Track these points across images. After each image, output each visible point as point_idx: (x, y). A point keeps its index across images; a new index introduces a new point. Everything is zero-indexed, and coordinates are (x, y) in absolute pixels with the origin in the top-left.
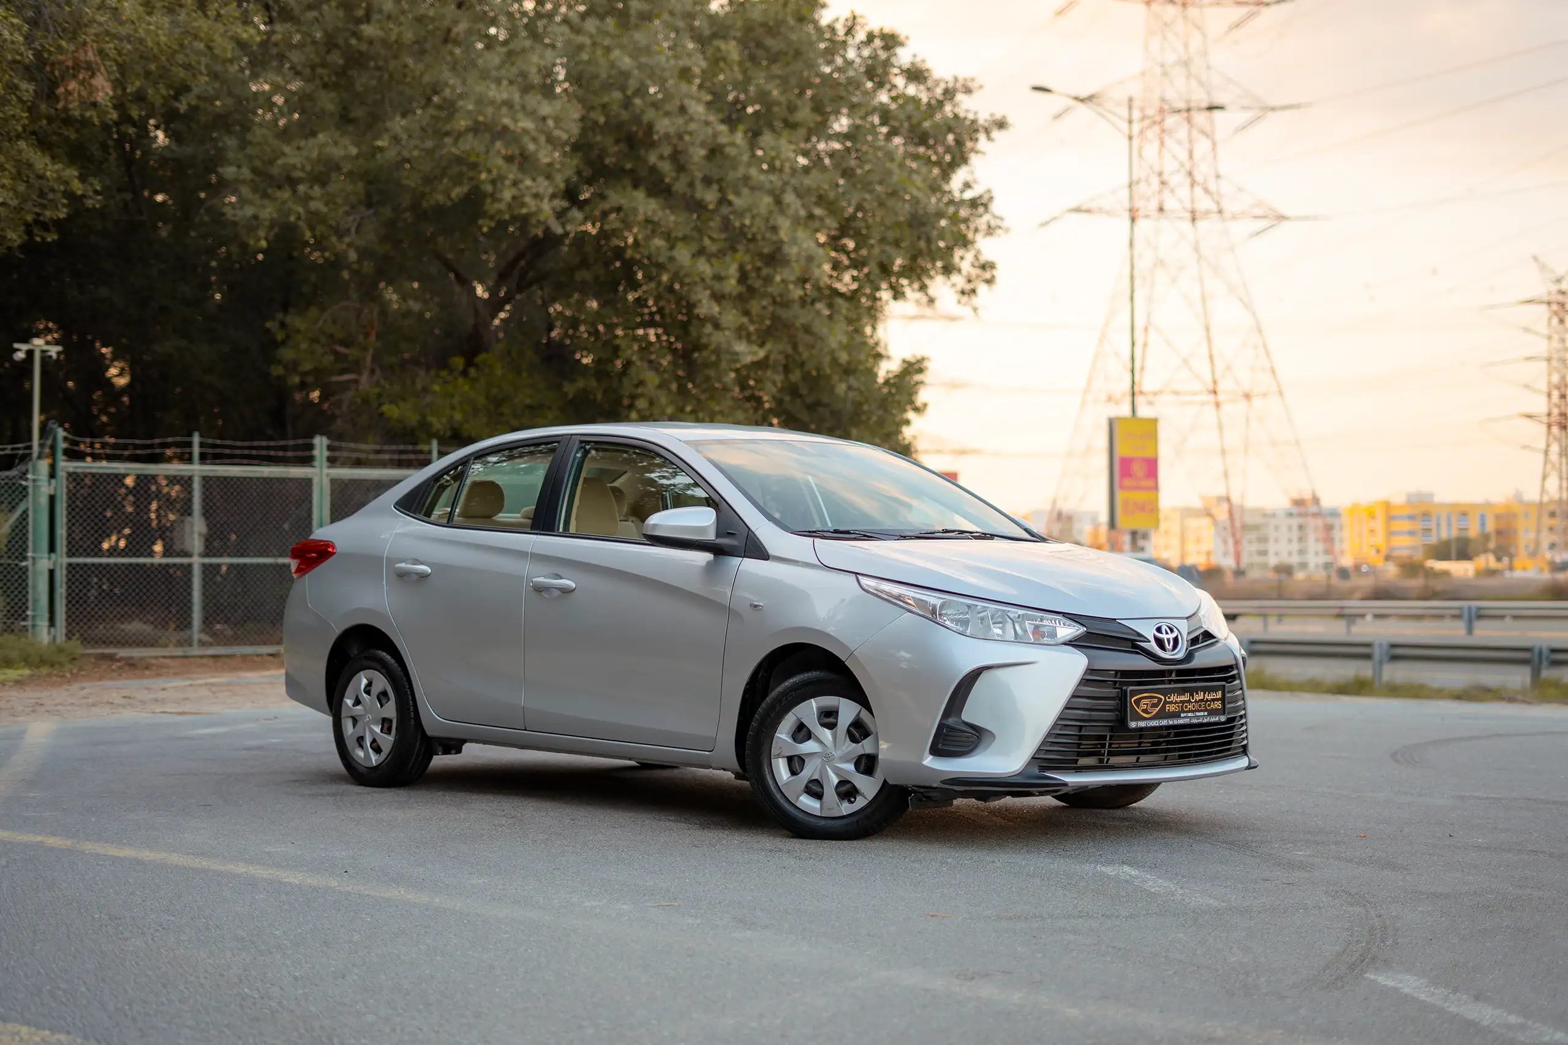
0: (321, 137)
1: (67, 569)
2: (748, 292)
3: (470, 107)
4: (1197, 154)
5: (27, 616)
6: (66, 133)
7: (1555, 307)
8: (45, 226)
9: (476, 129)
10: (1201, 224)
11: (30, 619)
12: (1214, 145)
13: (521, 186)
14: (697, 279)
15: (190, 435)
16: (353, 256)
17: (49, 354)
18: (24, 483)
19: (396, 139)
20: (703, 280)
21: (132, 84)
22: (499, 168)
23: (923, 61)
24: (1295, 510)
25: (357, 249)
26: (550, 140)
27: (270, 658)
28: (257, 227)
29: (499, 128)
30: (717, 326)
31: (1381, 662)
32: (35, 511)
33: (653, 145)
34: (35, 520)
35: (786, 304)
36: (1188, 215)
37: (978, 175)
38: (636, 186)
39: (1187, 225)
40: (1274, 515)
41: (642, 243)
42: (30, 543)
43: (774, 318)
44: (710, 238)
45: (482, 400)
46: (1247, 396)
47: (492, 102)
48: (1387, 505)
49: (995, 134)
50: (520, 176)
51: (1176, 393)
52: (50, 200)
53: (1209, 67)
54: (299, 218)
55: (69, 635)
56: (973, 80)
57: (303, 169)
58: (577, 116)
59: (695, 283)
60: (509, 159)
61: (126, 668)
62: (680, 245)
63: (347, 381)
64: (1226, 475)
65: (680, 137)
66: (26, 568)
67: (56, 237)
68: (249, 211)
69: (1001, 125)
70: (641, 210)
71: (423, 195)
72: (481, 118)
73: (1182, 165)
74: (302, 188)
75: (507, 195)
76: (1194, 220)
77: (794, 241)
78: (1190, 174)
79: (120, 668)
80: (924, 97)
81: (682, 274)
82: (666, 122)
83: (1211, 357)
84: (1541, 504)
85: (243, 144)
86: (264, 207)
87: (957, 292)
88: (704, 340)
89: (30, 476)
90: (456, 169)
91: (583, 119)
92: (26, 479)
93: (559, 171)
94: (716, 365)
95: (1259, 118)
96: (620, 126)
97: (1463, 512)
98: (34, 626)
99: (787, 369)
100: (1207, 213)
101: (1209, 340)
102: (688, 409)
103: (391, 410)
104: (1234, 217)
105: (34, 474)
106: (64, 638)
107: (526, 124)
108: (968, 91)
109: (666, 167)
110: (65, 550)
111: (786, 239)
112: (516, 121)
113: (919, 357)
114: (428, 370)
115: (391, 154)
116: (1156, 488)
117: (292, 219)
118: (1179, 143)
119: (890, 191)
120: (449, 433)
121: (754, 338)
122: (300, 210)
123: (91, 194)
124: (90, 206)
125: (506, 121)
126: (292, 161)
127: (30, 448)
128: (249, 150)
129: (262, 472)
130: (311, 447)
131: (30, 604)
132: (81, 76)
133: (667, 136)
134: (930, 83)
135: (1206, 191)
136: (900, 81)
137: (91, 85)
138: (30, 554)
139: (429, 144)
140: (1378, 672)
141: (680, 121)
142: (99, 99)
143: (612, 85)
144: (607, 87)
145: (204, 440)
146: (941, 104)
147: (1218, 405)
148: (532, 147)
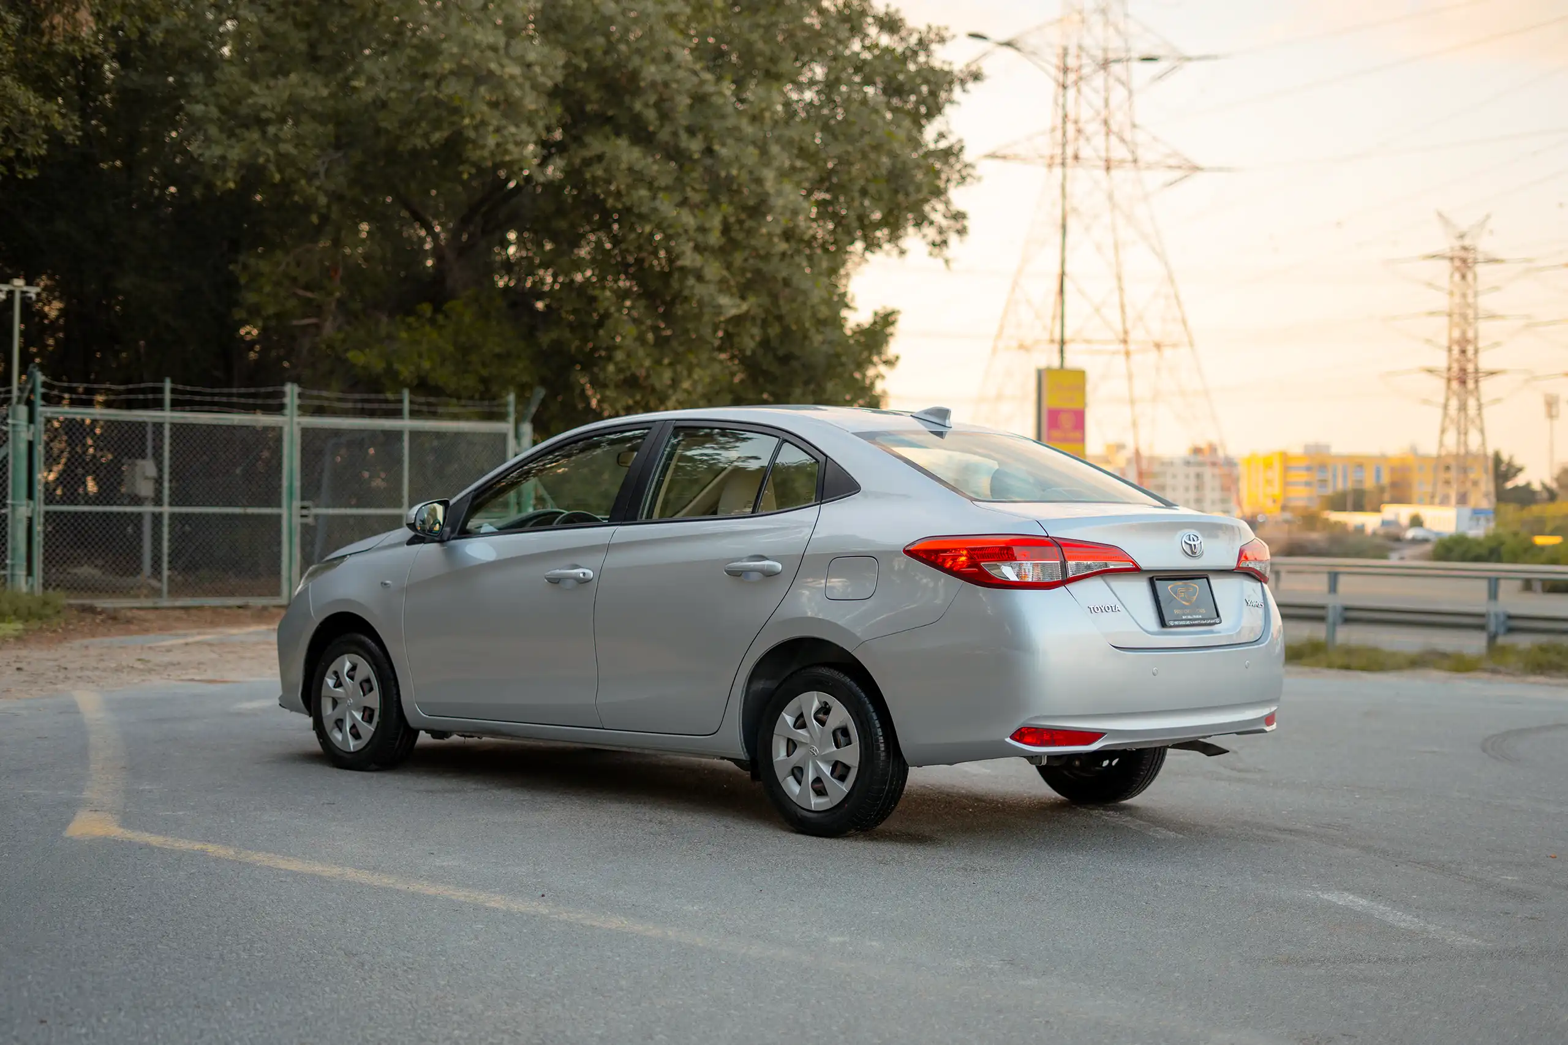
0: (293, 77)
1: (45, 517)
2: (730, 245)
3: (455, 50)
4: (1113, 103)
5: (6, 565)
6: (46, 67)
7: (1457, 263)
8: (27, 163)
9: (460, 73)
10: (1114, 172)
11: (9, 568)
12: (1131, 93)
13: (506, 133)
14: (681, 231)
15: (163, 381)
16: (323, 200)
17: (29, 295)
18: (4, 428)
19: (371, 80)
20: (686, 231)
21: (113, 18)
22: (482, 113)
23: (897, 11)
24: (1192, 459)
25: (326, 193)
26: (535, 87)
27: (241, 611)
28: (224, 169)
29: (484, 73)
30: (700, 278)
31: (1334, 624)
32: (15, 458)
33: (637, 92)
34: (14, 466)
35: (767, 257)
36: (1102, 164)
37: (952, 127)
38: (618, 134)
39: (1100, 173)
40: (1172, 464)
41: (624, 192)
42: (10, 490)
43: (758, 272)
44: (693, 189)
45: (450, 348)
46: (1158, 346)
47: (477, 45)
48: (1285, 456)
49: (971, 85)
50: (504, 122)
51: (1088, 341)
52: (32, 136)
53: (1126, 15)
54: (268, 160)
55: (46, 585)
56: (946, 29)
57: (273, 110)
58: (561, 63)
59: (679, 235)
60: (494, 105)
61: (110, 621)
62: (661, 195)
63: (308, 325)
64: (1135, 424)
65: (666, 84)
66: (6, 515)
67: (36, 174)
68: (217, 151)
69: (977, 77)
70: (625, 157)
71: (399, 138)
72: (465, 62)
73: (1098, 113)
74: (271, 130)
75: (491, 141)
76: (1108, 168)
77: (779, 193)
78: (1106, 122)
79: (102, 621)
80: (900, 49)
81: (665, 225)
82: (653, 69)
83: (1122, 307)
84: (1439, 457)
85: (210, 81)
86: (233, 147)
87: (928, 244)
88: (686, 293)
89: (10, 421)
90: (434, 114)
91: (566, 66)
92: (7, 424)
93: (541, 118)
94: (698, 317)
95: (1174, 68)
96: (604, 71)
97: (1359, 464)
98: (13, 575)
99: (765, 324)
100: (1122, 162)
101: (1121, 289)
102: (666, 361)
103: (356, 357)
104: (1149, 167)
105: (14, 418)
106: (41, 588)
107: (514, 70)
108: (942, 40)
109: (651, 115)
110: (42, 497)
111: (772, 191)
112: (502, 66)
113: (889, 310)
114: (391, 315)
115: (368, 96)
116: (1082, 440)
117: (261, 160)
118: (1096, 91)
119: (874, 144)
120: (415, 382)
121: (734, 290)
122: (270, 152)
123: (71, 129)
124: (71, 142)
125: (493, 66)
126: (262, 101)
127: (9, 392)
128: (220, 89)
129: (233, 420)
130: (282, 394)
131: (9, 553)
132: (66, 10)
133: (653, 84)
134: (903, 33)
135: (1122, 140)
136: (873, 31)
137: (75, 20)
138: (9, 501)
139: (407, 86)
140: (1332, 633)
141: (667, 68)
142: (83, 34)
143: (595, 29)
144: (590, 31)
145: (175, 386)
146: (915, 53)
147: (1128, 354)
148: (517, 93)
